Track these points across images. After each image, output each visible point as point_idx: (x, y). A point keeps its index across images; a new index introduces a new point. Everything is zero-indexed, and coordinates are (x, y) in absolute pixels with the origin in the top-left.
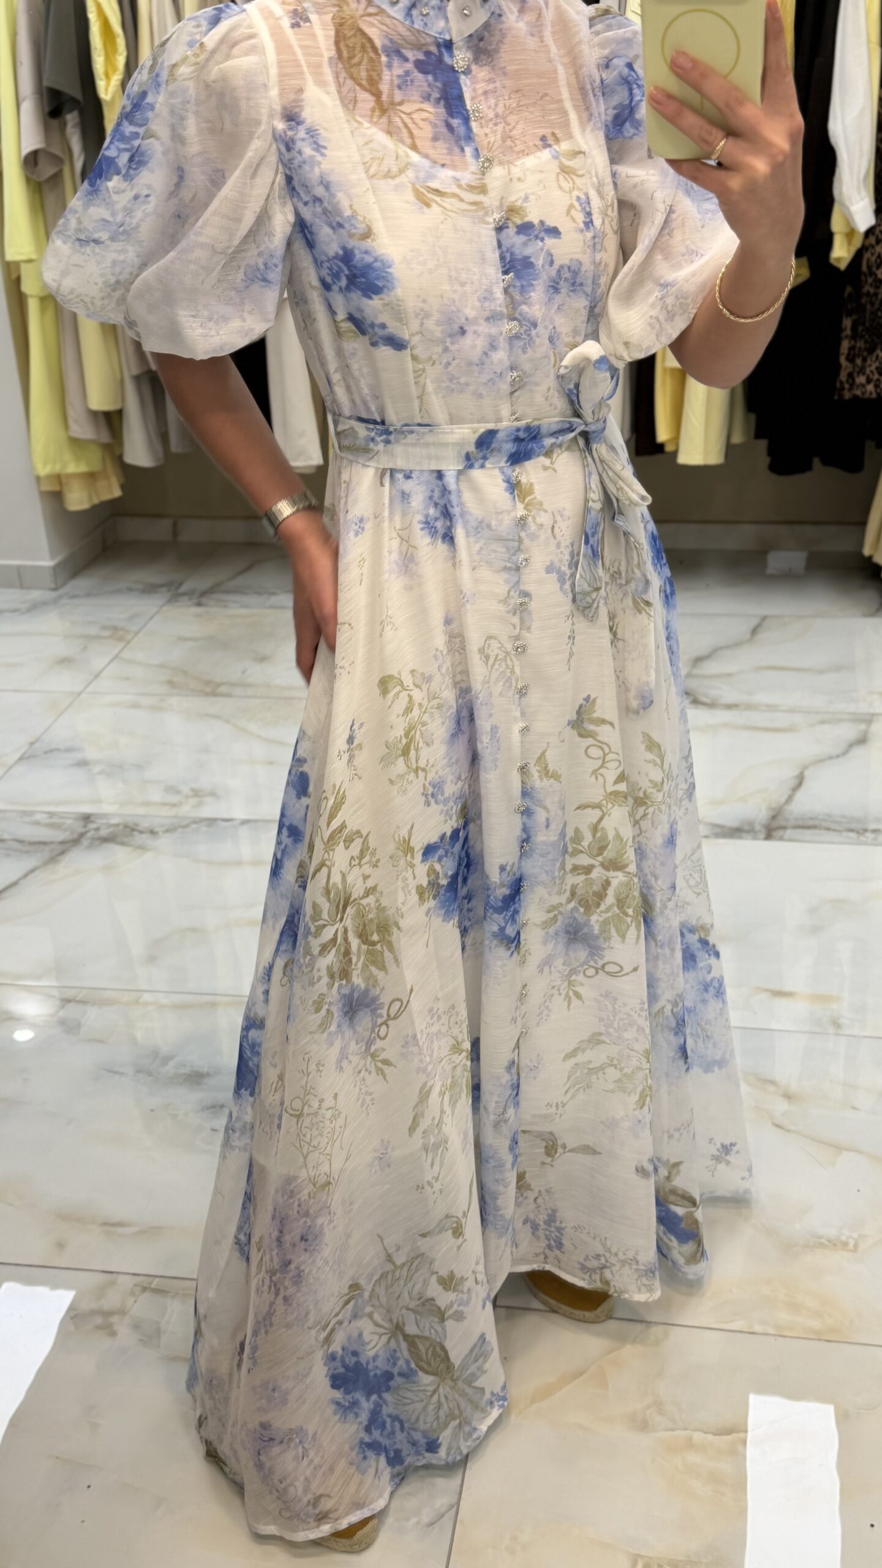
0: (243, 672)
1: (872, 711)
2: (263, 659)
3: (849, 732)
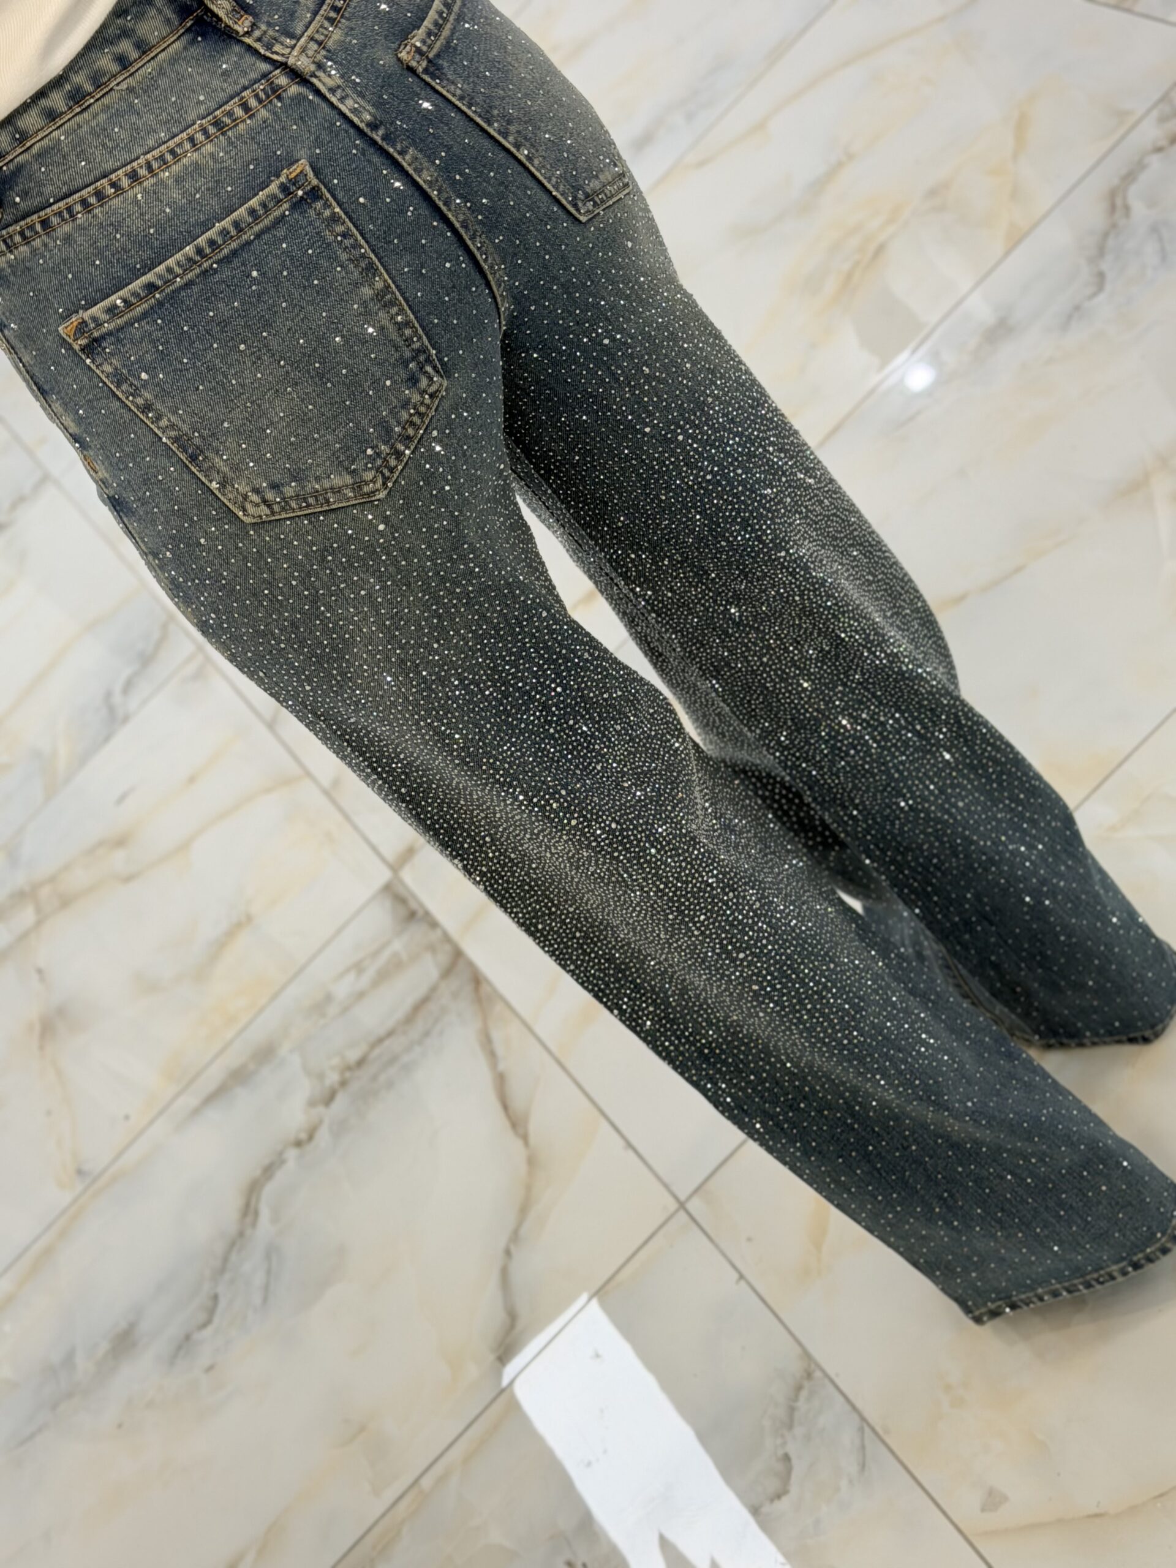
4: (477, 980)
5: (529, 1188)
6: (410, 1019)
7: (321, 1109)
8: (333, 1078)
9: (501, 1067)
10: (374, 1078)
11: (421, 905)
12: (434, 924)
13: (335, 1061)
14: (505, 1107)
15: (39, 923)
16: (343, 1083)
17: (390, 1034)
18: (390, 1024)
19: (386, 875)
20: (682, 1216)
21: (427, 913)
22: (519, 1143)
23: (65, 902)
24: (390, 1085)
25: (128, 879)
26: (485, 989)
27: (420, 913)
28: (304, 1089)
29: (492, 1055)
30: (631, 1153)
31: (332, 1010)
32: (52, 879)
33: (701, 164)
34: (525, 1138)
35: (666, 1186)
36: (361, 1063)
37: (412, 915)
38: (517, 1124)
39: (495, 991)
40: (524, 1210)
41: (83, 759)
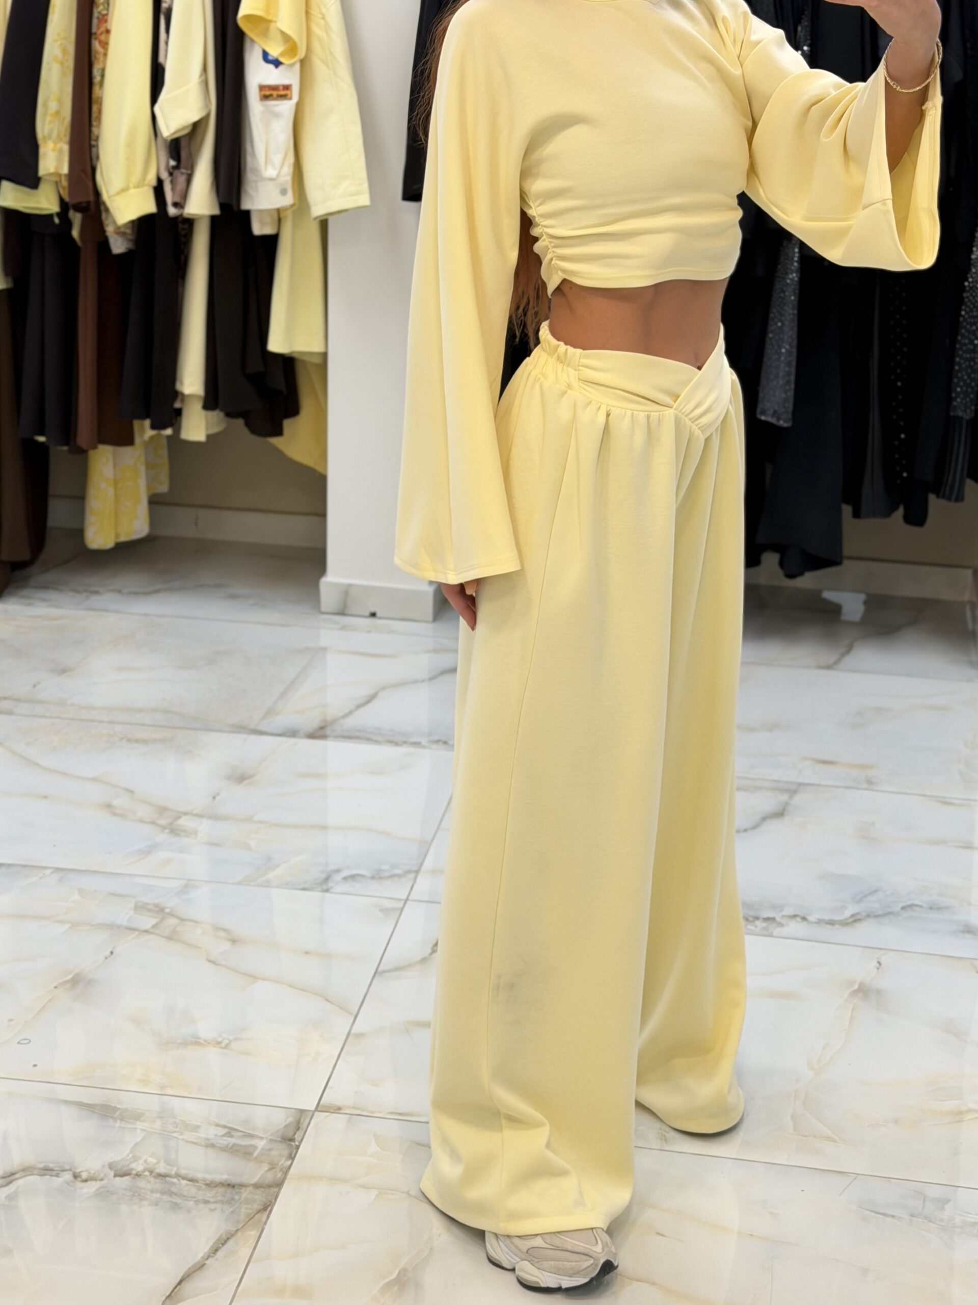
0: (34, 686)
1: (800, 780)
2: (63, 671)
3: (767, 802)
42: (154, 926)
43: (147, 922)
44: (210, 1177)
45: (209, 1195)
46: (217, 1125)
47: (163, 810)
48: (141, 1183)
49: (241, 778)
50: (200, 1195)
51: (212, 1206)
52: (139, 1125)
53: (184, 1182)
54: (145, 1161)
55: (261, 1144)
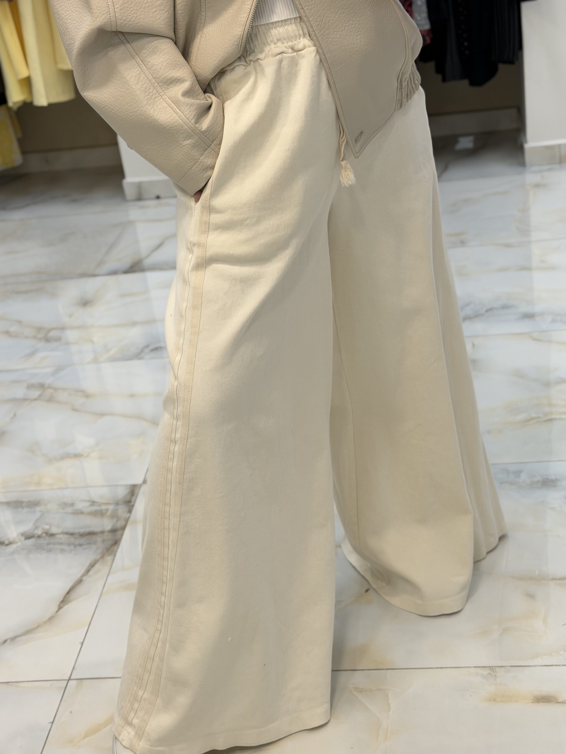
4: (116, 543)
5: (39, 626)
6: (82, 535)
7: (23, 538)
8: (39, 532)
9: (84, 578)
10: (48, 544)
11: (135, 502)
12: (130, 511)
13: (47, 527)
14: (68, 593)
15: (35, 400)
16: (39, 537)
17: (72, 534)
18: (76, 531)
19: (140, 481)
20: (64, 684)
21: (133, 506)
22: (56, 609)
23: (50, 400)
24: (49, 551)
25: (75, 410)
26: (115, 547)
27: (132, 503)
28: (27, 527)
29: (88, 571)
30: (80, 646)
31: (69, 510)
32: (56, 389)
33: (536, 340)
34: (60, 608)
35: (74, 668)
36: (52, 535)
37: (130, 502)
38: (65, 601)
39: (116, 551)
40: (28, 632)
41: (114, 359)
42: (40, 396)
43: (35, 393)
44: (82, 531)
45: (82, 541)
46: (85, 501)
47: (39, 329)
48: (41, 541)
49: (85, 303)
50: (77, 542)
51: (84, 547)
52: (38, 509)
53: (67, 536)
54: (43, 528)
55: (111, 507)
